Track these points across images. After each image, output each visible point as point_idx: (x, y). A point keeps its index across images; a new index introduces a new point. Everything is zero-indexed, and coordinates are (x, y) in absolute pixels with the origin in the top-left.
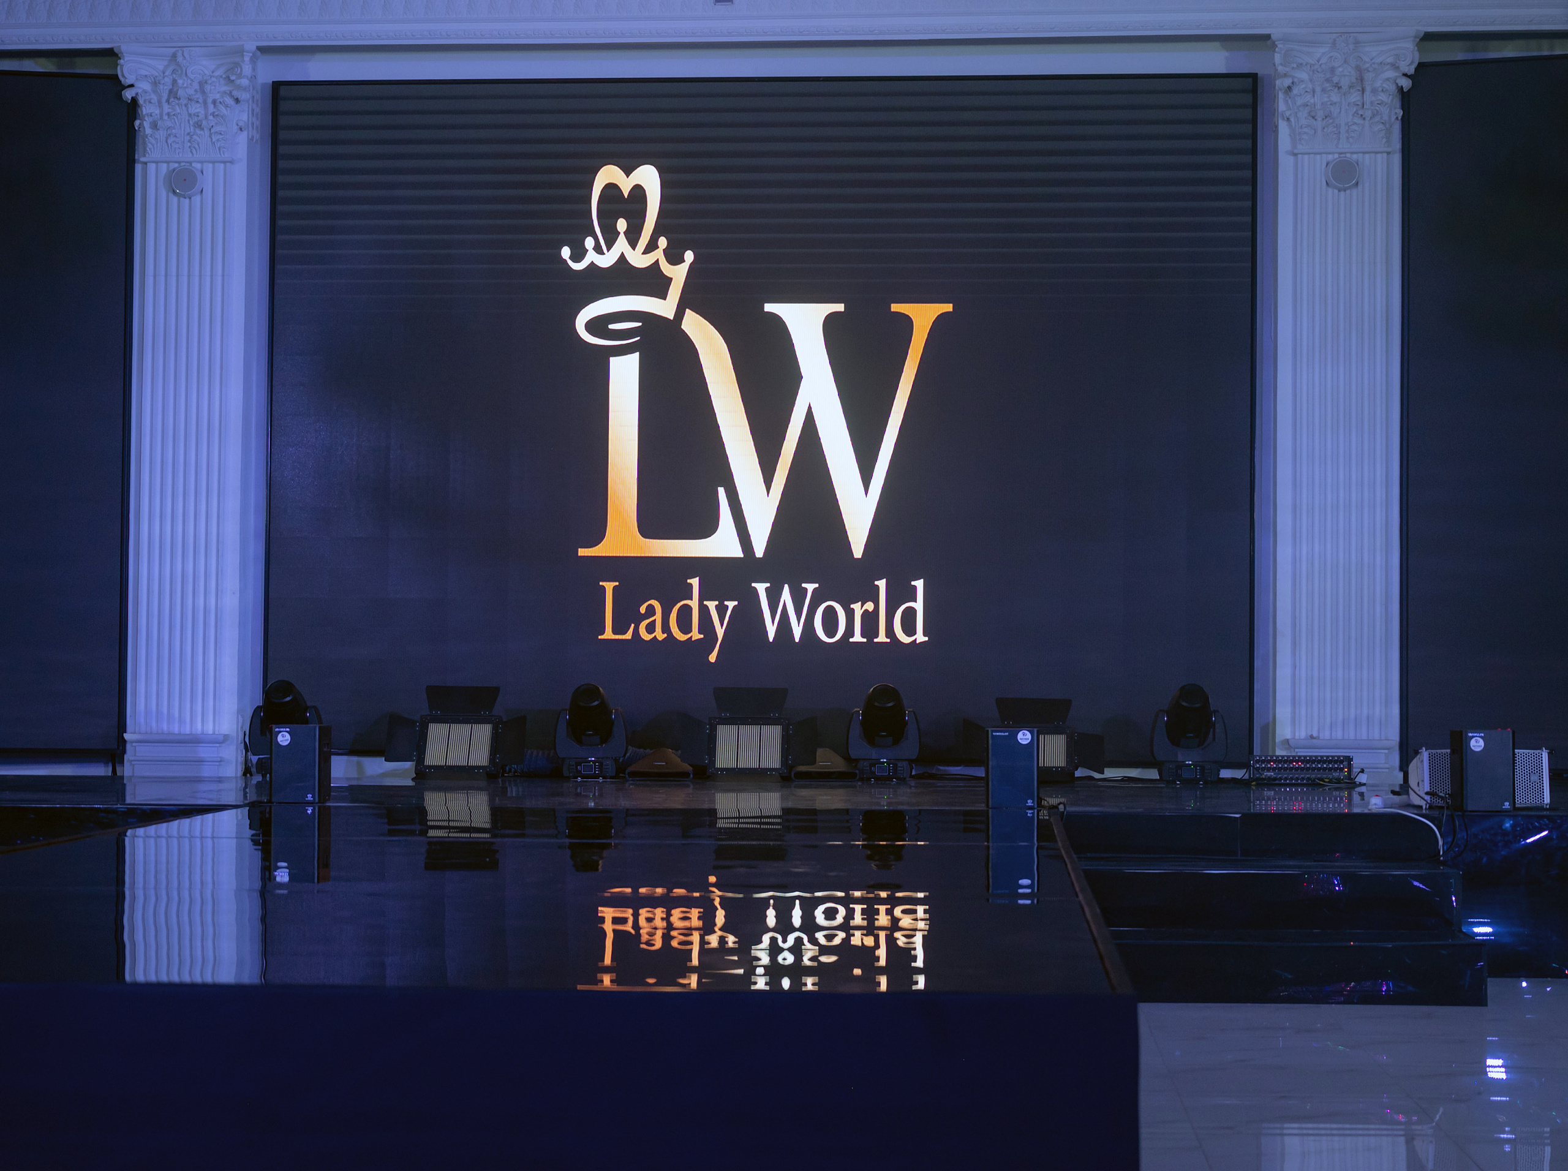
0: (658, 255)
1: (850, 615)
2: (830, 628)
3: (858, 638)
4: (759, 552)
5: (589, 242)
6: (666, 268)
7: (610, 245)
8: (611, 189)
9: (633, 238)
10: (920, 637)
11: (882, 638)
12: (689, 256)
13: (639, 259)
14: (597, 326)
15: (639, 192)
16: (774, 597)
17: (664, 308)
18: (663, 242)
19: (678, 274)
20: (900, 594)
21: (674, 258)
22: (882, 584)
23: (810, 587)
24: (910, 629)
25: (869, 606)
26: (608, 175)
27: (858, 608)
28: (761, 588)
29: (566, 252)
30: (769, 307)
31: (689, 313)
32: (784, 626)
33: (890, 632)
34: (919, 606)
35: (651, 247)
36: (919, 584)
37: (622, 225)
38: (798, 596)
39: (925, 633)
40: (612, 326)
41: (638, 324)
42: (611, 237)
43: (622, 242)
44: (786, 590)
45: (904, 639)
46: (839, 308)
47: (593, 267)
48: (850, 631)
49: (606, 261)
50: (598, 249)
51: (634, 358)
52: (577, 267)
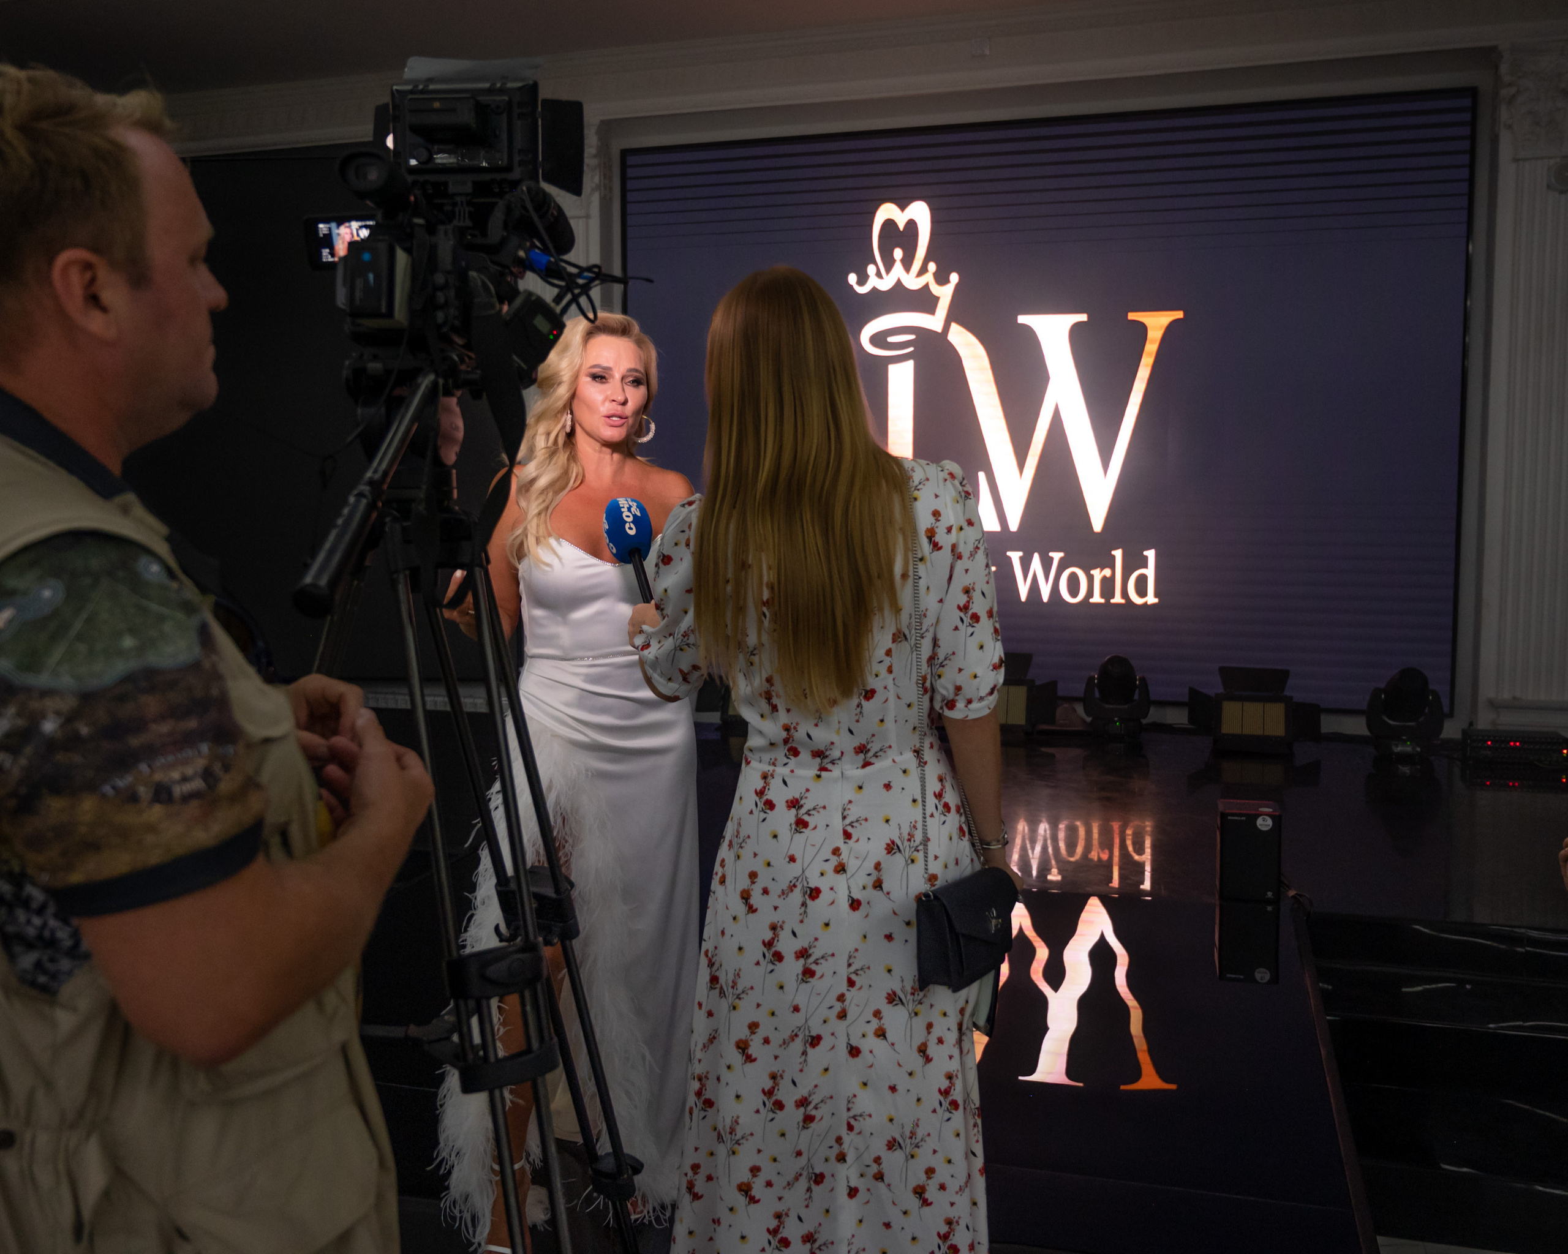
0: (929, 278)
1: (1090, 579)
2: (1074, 590)
3: (1097, 599)
4: (1014, 526)
5: (871, 269)
6: (935, 289)
7: (888, 269)
8: (889, 224)
9: (907, 263)
10: (1151, 599)
11: (1118, 599)
12: (954, 278)
13: (913, 282)
14: (878, 340)
15: (912, 225)
16: (1026, 564)
17: (934, 322)
18: (932, 267)
19: (945, 293)
20: (1134, 562)
21: (941, 279)
22: (1118, 554)
23: (1057, 556)
24: (1142, 591)
25: (1107, 572)
26: (887, 212)
27: (1097, 574)
28: (1015, 556)
29: (852, 278)
30: (1022, 319)
31: (955, 327)
32: (1035, 588)
33: (1125, 594)
34: (1150, 572)
35: (923, 270)
36: (1151, 554)
37: (898, 253)
38: (1047, 564)
39: (1156, 595)
40: (891, 339)
41: (912, 337)
42: (889, 264)
43: (898, 268)
44: (1036, 558)
45: (1137, 600)
46: (1083, 317)
47: (874, 290)
48: (1090, 593)
49: (885, 284)
50: (879, 275)
51: (910, 364)
52: (862, 290)
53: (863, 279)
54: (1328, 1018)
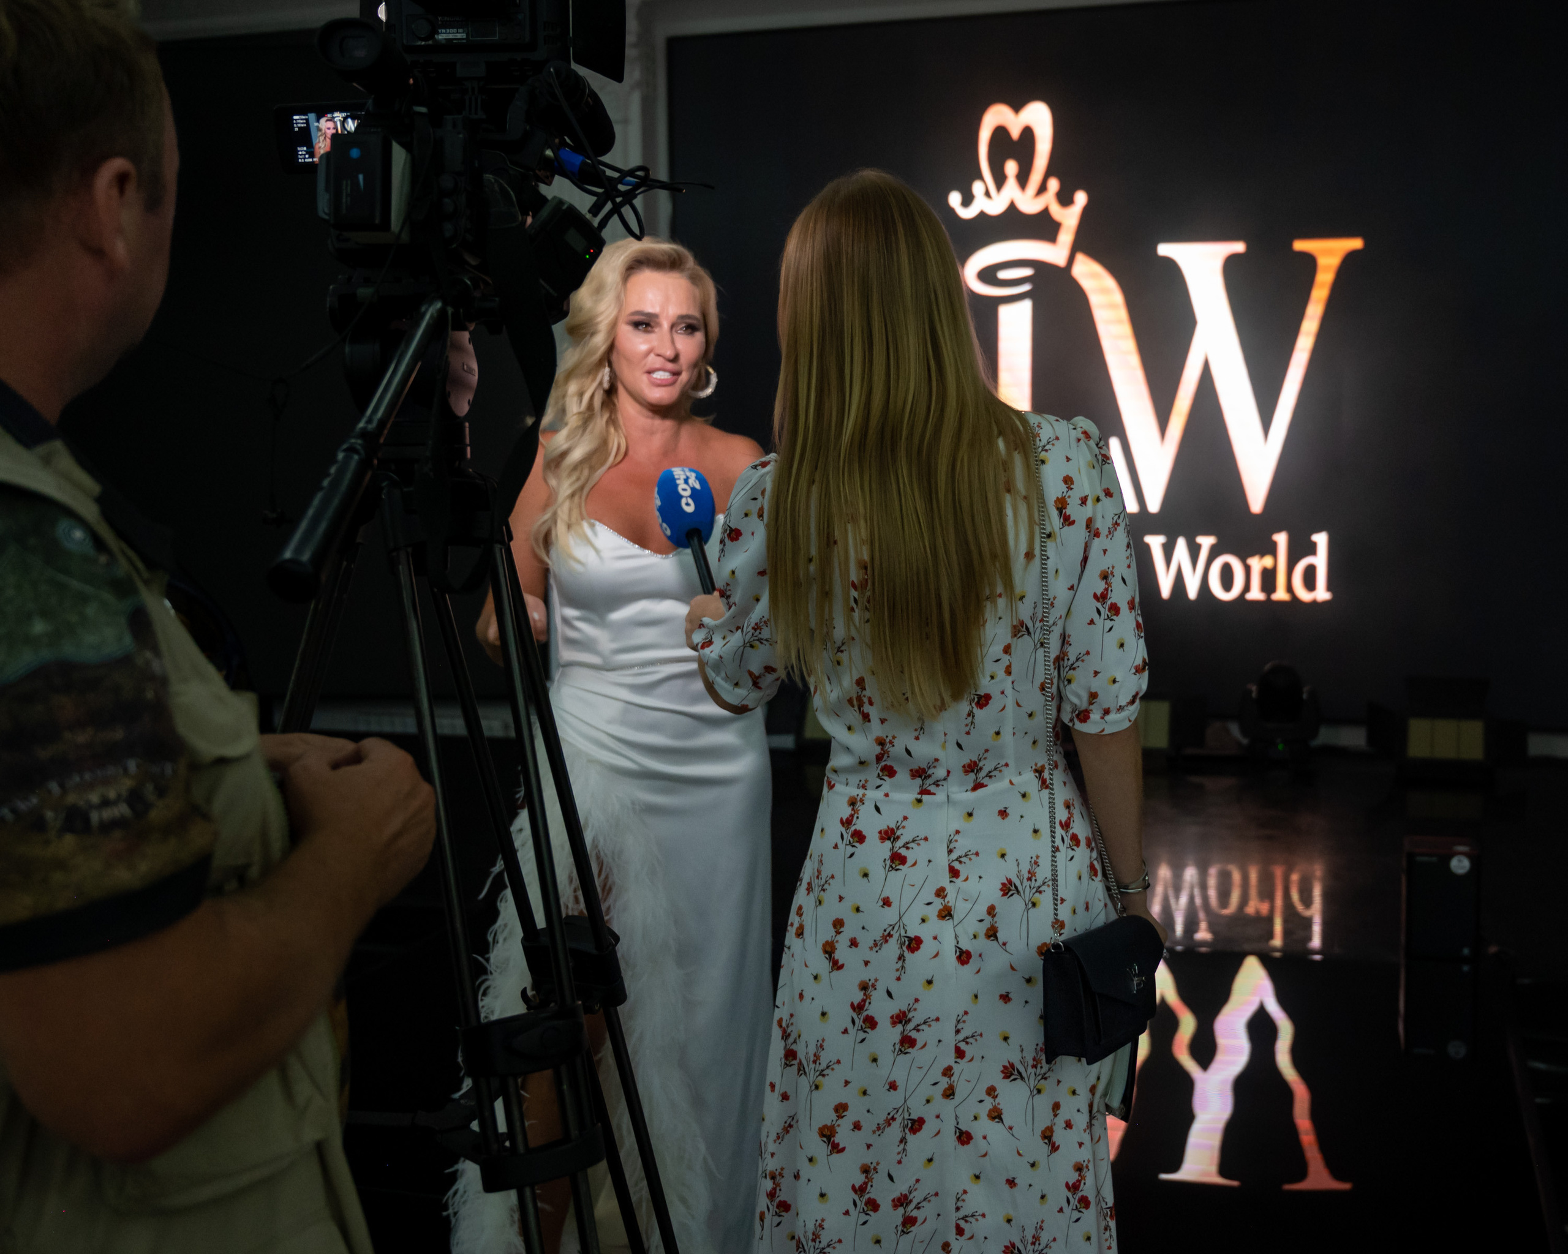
0: (1049, 199)
1: (1248, 570)
4: (1154, 505)
5: (978, 188)
6: (1056, 211)
7: (999, 188)
8: (1000, 133)
9: (1023, 179)
10: (1322, 594)
11: (1281, 595)
12: (1081, 198)
13: (1029, 204)
14: (988, 275)
15: (1028, 133)
16: (1168, 550)
17: (1055, 253)
18: (1054, 184)
19: (1069, 218)
20: (1301, 548)
22: (1281, 539)
23: (1206, 542)
25: (1268, 561)
26: (996, 116)
28: (1155, 542)
29: (955, 199)
30: (1165, 249)
31: (1081, 260)
32: (1179, 583)
33: (1290, 588)
34: (1320, 560)
35: (1042, 189)
36: (1321, 539)
37: (1011, 167)
38: (1194, 551)
39: (1330, 588)
40: (1003, 275)
41: (1027, 272)
42: (1000, 180)
43: (1011, 184)
44: (1181, 544)
45: (1304, 595)
46: (1239, 247)
47: (982, 215)
48: (1247, 588)
49: (995, 206)
50: (987, 194)
51: (1026, 306)
52: (967, 214)
53: (967, 201)
54: (1538, 1100)
